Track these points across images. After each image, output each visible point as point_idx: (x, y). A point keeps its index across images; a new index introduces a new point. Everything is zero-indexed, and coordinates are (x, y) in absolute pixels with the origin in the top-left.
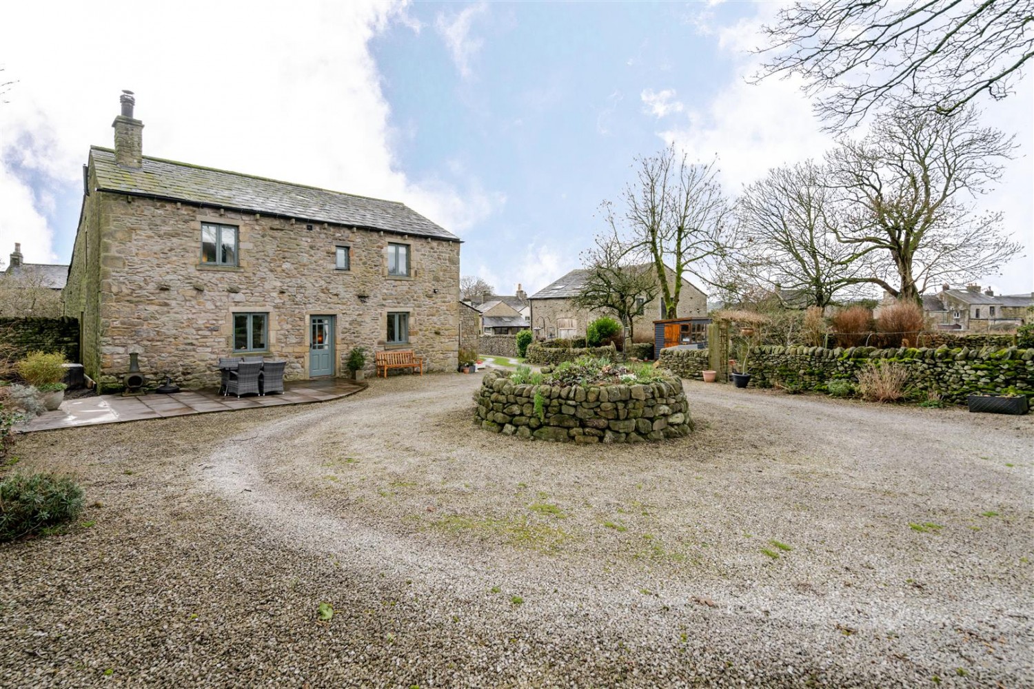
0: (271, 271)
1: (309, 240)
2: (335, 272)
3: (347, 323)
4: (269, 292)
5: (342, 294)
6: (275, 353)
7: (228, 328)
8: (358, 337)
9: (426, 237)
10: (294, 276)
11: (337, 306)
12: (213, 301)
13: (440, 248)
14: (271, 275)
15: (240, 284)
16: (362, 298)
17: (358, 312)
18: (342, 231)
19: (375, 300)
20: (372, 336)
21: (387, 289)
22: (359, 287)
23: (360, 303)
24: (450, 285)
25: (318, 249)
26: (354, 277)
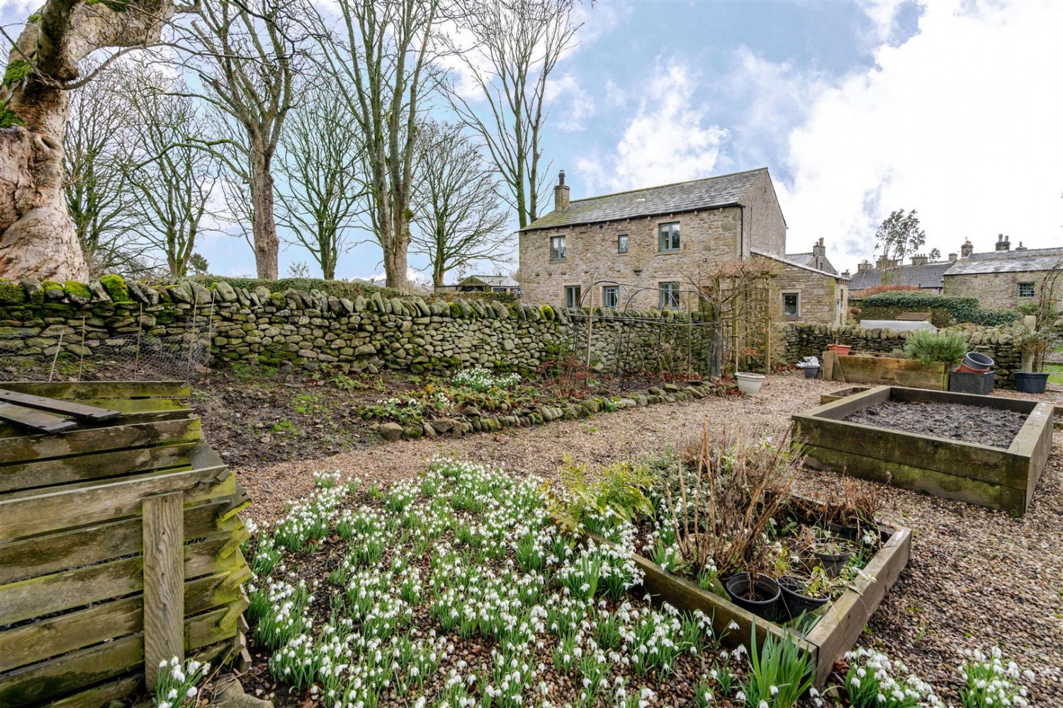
0: (581, 260)
1: (601, 235)
2: (617, 255)
3: (627, 292)
4: (580, 273)
5: (623, 270)
7: (564, 294)
8: (635, 302)
10: (593, 262)
11: (619, 279)
12: (556, 280)
14: (581, 262)
15: (566, 269)
16: (637, 272)
17: (634, 284)
18: (622, 224)
19: (647, 273)
21: (658, 263)
22: (634, 264)
23: (636, 276)
24: (724, 252)
25: (607, 241)
26: (631, 257)
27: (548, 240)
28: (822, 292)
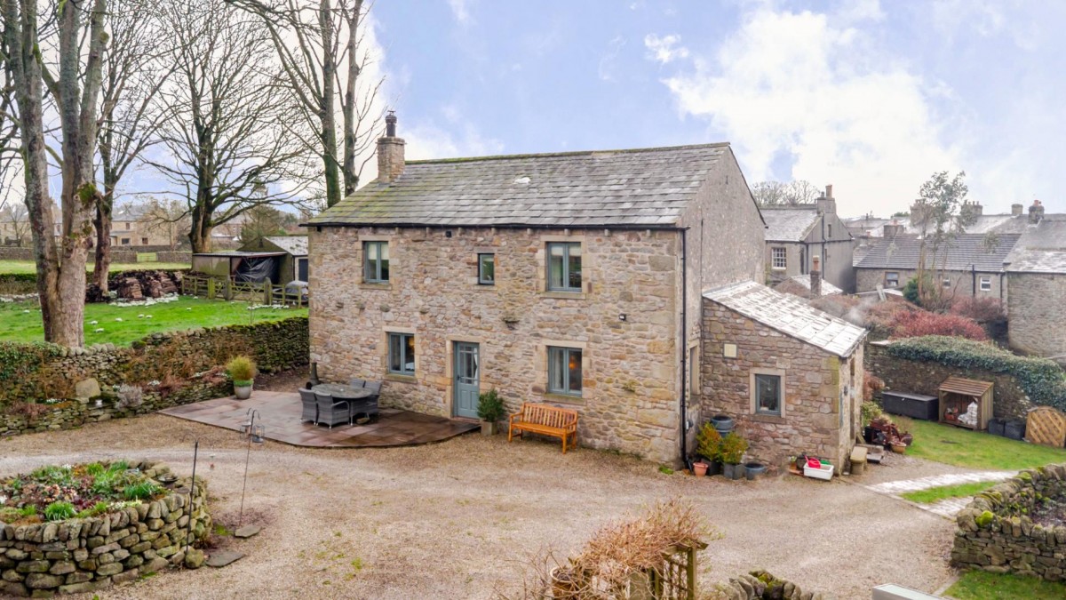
0: (415, 288)
1: (449, 249)
3: (493, 356)
4: (413, 312)
5: (485, 317)
6: (419, 381)
7: (383, 346)
8: (507, 376)
9: (601, 228)
10: (434, 294)
11: (480, 331)
12: (371, 320)
13: (634, 244)
14: (414, 292)
15: (389, 302)
16: (510, 323)
17: (504, 343)
18: (484, 233)
19: (528, 327)
20: (524, 377)
21: (545, 312)
22: (505, 308)
23: (507, 329)
24: (654, 308)
25: (458, 260)
26: (500, 295)
27: (359, 245)
28: (818, 378)
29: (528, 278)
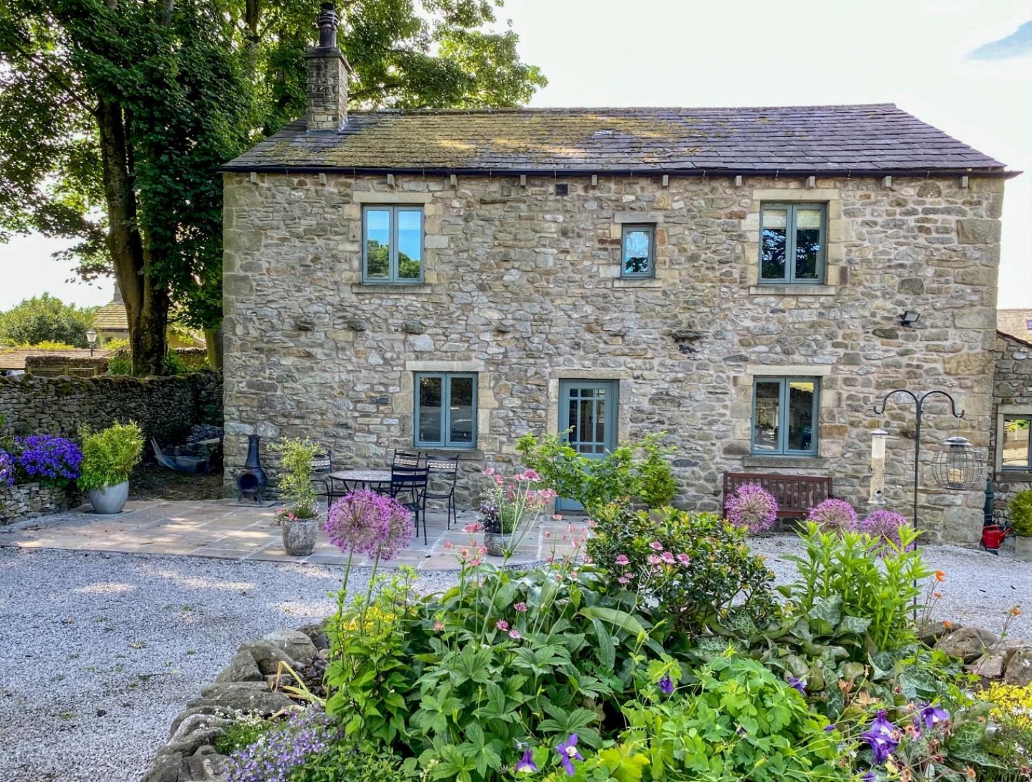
1: (560, 218)
2: (617, 284)
3: (647, 399)
4: (477, 332)
5: (635, 333)
6: (488, 455)
7: (405, 398)
8: (675, 431)
9: (877, 175)
10: (527, 298)
11: (622, 359)
12: (380, 350)
13: (930, 201)
14: (480, 297)
15: (426, 317)
16: (685, 340)
17: (672, 375)
18: (637, 188)
19: (719, 345)
20: (709, 431)
21: (754, 319)
22: (676, 316)
23: (678, 353)
24: (960, 302)
25: (579, 236)
26: (664, 293)
29: (721, 262)
